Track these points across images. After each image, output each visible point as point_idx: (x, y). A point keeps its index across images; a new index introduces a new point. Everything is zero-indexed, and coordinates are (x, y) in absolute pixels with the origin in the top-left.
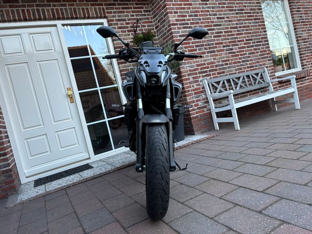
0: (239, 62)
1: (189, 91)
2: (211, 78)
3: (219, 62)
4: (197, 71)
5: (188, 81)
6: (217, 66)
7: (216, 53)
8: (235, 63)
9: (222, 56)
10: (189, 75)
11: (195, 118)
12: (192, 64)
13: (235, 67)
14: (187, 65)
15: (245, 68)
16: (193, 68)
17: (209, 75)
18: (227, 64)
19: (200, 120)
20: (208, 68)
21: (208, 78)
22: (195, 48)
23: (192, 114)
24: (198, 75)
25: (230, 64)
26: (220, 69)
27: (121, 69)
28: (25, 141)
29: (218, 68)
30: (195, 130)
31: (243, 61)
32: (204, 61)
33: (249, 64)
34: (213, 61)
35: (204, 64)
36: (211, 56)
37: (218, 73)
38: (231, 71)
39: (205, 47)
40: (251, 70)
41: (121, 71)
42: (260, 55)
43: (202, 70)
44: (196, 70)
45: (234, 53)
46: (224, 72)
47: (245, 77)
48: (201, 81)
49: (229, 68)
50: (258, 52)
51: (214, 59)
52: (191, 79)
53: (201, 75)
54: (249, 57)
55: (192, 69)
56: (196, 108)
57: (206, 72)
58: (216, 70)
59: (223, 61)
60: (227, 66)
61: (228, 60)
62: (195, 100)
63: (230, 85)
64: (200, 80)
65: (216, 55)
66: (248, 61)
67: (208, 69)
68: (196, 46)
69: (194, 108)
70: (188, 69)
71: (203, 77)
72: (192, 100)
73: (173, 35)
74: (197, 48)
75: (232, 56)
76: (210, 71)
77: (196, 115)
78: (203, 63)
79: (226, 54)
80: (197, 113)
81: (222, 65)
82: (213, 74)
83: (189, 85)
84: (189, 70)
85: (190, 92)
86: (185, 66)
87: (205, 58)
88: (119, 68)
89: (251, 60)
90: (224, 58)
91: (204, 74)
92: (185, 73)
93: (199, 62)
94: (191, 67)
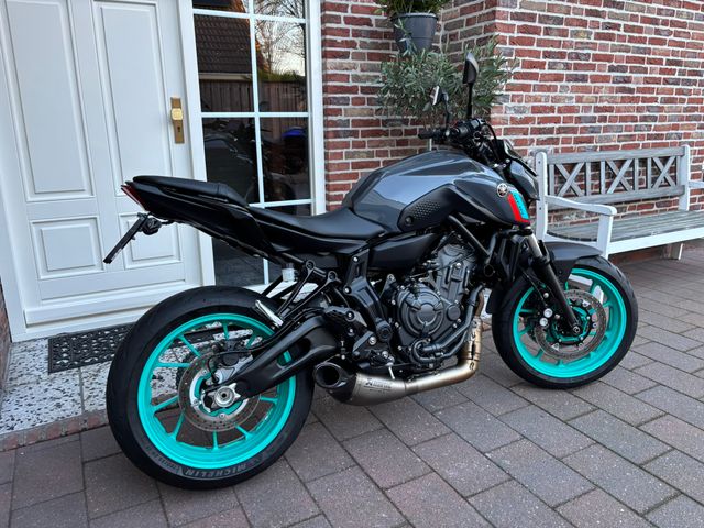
0: (634, 119)
2: (556, 151)
3: (587, 109)
4: (529, 126)
6: (579, 120)
7: (589, 84)
8: (623, 119)
9: (599, 95)
10: (508, 131)
12: (523, 104)
13: (620, 129)
14: (510, 104)
15: (642, 137)
16: (523, 116)
17: (554, 141)
18: (603, 119)
20: (557, 120)
21: (551, 148)
22: (542, 59)
24: (529, 137)
25: (613, 119)
26: (584, 130)
27: (330, 72)
28: (34, 227)
29: (580, 125)
31: (644, 119)
32: (555, 100)
33: (656, 128)
34: (573, 103)
35: (552, 109)
36: (574, 89)
37: (578, 141)
38: (608, 139)
39: (566, 60)
40: (655, 145)
41: (326, 78)
42: (686, 110)
43: (542, 126)
44: (527, 120)
45: (631, 91)
46: (590, 140)
47: (637, 162)
48: (531, 154)
49: (606, 129)
50: (683, 101)
51: (579, 100)
53: (535, 137)
54: (661, 109)
55: (519, 116)
57: (550, 131)
58: (574, 130)
59: (598, 109)
60: (602, 124)
61: (610, 109)
63: (596, 177)
64: (529, 151)
65: (587, 90)
66: (654, 119)
67: (557, 126)
68: (547, 55)
70: (511, 114)
71: (540, 142)
73: (498, 8)
74: (547, 60)
75: (623, 100)
76: (560, 131)
78: (549, 104)
79: (611, 90)
81: (593, 120)
82: (565, 141)
84: (511, 118)
86: (504, 105)
87: (558, 94)
88: (324, 67)
89: (663, 119)
90: (601, 101)
91: (544, 137)
92: (500, 124)
93: (540, 101)
94: (517, 112)
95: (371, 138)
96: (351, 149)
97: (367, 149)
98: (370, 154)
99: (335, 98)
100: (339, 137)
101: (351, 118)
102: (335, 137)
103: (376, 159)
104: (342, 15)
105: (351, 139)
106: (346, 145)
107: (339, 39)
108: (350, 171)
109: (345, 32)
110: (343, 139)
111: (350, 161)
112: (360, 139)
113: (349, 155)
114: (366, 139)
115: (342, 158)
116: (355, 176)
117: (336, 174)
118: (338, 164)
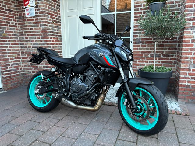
1: (187, 58)
5: (190, 48)
11: (184, 86)
19: (191, 90)
23: (182, 82)
30: (179, 97)
41: (135, 27)
56: (190, 77)
62: (192, 68)
69: (187, 76)
72: (188, 68)
77: (187, 84)
80: (189, 82)
83: (190, 52)
85: (189, 60)
86: (191, 31)
88: (134, 24)
95: (148, 44)
96: (141, 47)
97: (147, 47)
98: (148, 49)
99: (136, 32)
101: (141, 38)
102: (136, 44)
103: (150, 50)
104: (140, 8)
105: (141, 44)
106: (139, 46)
107: (138, 15)
108: (140, 54)
109: (141, 13)
110: (138, 44)
111: (140, 51)
112: (144, 44)
113: (140, 49)
114: (147, 44)
115: (137, 50)
116: (142, 55)
117: (135, 55)
118: (136, 52)
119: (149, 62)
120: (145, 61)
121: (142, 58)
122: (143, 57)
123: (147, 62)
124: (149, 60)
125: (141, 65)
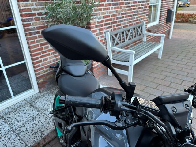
0: (131, 16)
2: (111, 30)
3: (119, 14)
4: (103, 23)
5: (95, 33)
6: (117, 18)
7: (119, 6)
8: (129, 16)
9: (122, 9)
10: (97, 26)
12: (100, 16)
13: (128, 20)
14: (96, 16)
15: (133, 21)
16: (100, 20)
17: (110, 27)
18: (123, 17)
20: (111, 20)
21: (110, 30)
24: (103, 27)
25: (126, 17)
26: (119, 21)
27: (22, 8)
29: (117, 20)
31: (134, 15)
32: (110, 13)
33: (137, 18)
34: (115, 13)
35: (109, 16)
36: (115, 8)
37: (117, 26)
38: (125, 23)
40: (137, 23)
41: (21, 11)
42: (144, 10)
43: (107, 22)
44: (102, 21)
45: (130, 7)
46: (120, 25)
47: (133, 29)
48: (104, 33)
49: (124, 20)
50: (142, 8)
51: (117, 12)
52: (98, 32)
53: (105, 27)
54: (137, 11)
55: (99, 20)
57: (109, 24)
58: (116, 22)
59: (122, 14)
60: (123, 19)
61: (124, 14)
63: (123, 36)
64: (104, 32)
65: (118, 8)
66: (136, 15)
70: (97, 20)
71: (107, 28)
75: (128, 10)
76: (112, 23)
78: (108, 15)
79: (125, 7)
81: (121, 18)
82: (114, 26)
84: (97, 22)
86: (94, 17)
87: (110, 10)
88: (19, 6)
89: (138, 14)
90: (123, 11)
91: (108, 26)
92: (93, 24)
93: (105, 14)
94: (99, 19)
96: (38, 39)
99: (27, 19)
100: (32, 35)
101: (36, 27)
102: (30, 35)
105: (37, 35)
106: (36, 37)
108: (40, 47)
110: (34, 36)
111: (39, 43)
113: (38, 41)
115: (35, 43)
116: (42, 49)
117: (34, 50)
118: (34, 46)
119: (52, 55)
120: (47, 55)
121: (43, 52)
122: (44, 50)
123: (49, 55)
124: (51, 52)
125: (44, 61)
